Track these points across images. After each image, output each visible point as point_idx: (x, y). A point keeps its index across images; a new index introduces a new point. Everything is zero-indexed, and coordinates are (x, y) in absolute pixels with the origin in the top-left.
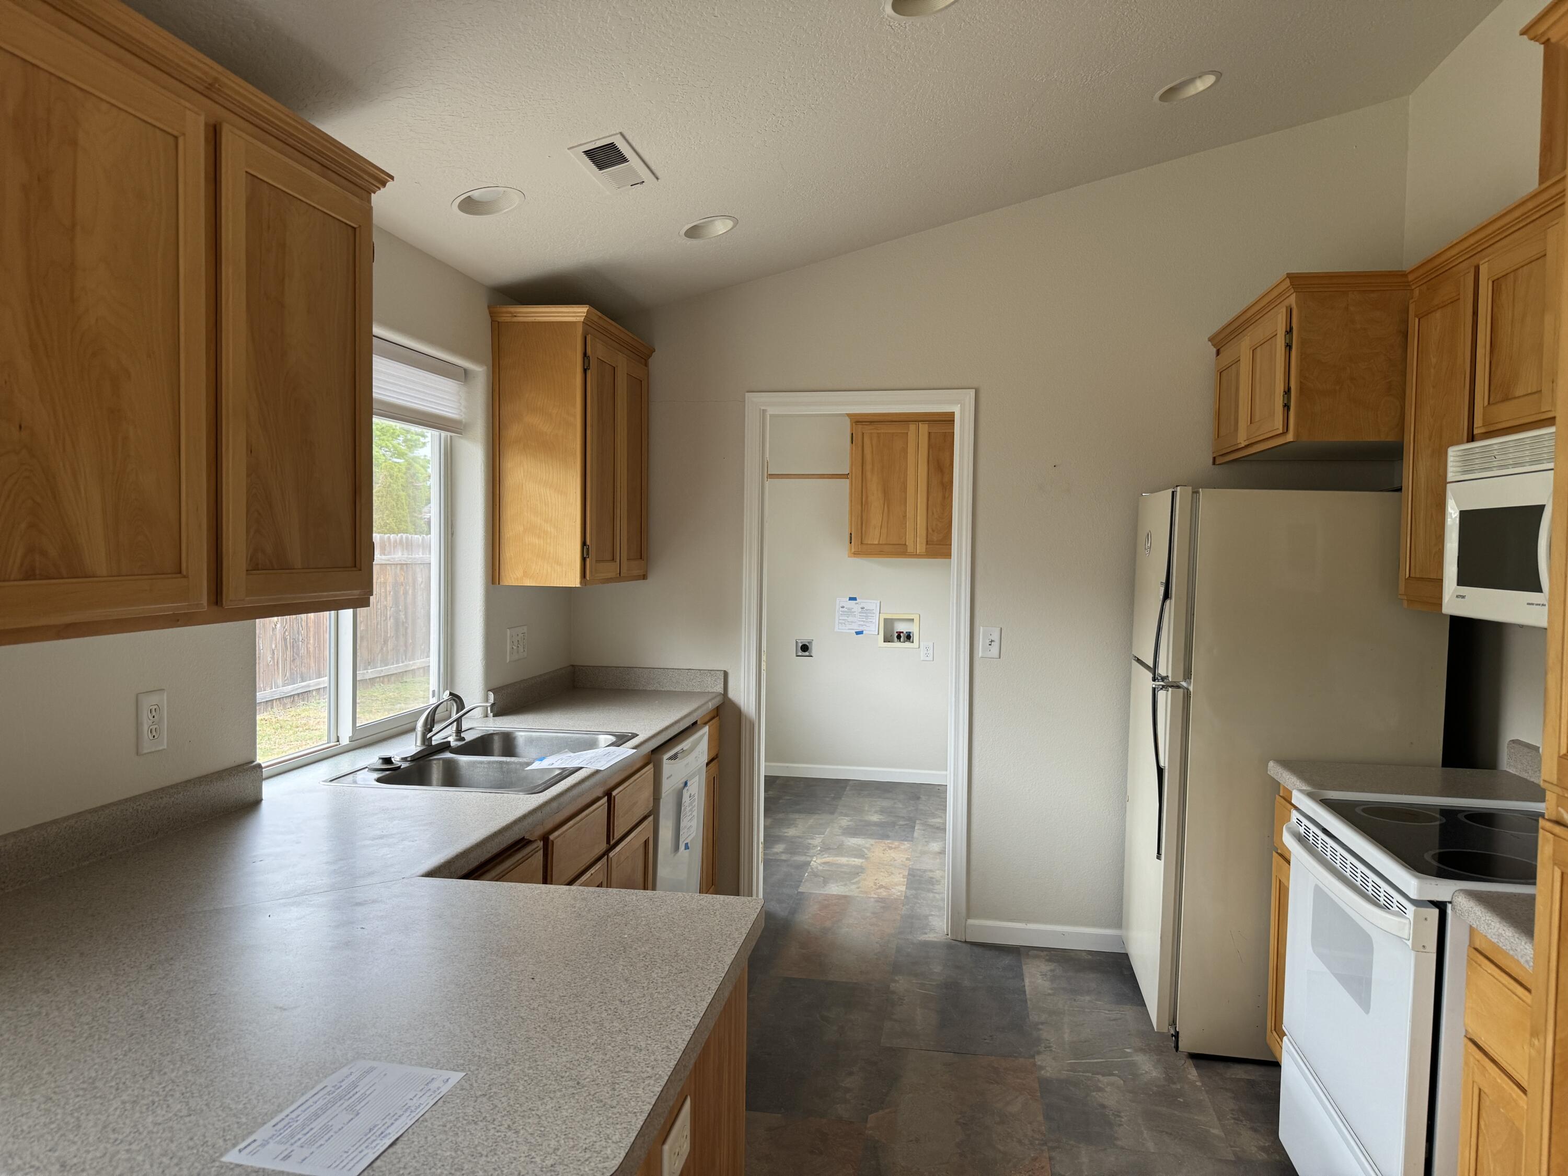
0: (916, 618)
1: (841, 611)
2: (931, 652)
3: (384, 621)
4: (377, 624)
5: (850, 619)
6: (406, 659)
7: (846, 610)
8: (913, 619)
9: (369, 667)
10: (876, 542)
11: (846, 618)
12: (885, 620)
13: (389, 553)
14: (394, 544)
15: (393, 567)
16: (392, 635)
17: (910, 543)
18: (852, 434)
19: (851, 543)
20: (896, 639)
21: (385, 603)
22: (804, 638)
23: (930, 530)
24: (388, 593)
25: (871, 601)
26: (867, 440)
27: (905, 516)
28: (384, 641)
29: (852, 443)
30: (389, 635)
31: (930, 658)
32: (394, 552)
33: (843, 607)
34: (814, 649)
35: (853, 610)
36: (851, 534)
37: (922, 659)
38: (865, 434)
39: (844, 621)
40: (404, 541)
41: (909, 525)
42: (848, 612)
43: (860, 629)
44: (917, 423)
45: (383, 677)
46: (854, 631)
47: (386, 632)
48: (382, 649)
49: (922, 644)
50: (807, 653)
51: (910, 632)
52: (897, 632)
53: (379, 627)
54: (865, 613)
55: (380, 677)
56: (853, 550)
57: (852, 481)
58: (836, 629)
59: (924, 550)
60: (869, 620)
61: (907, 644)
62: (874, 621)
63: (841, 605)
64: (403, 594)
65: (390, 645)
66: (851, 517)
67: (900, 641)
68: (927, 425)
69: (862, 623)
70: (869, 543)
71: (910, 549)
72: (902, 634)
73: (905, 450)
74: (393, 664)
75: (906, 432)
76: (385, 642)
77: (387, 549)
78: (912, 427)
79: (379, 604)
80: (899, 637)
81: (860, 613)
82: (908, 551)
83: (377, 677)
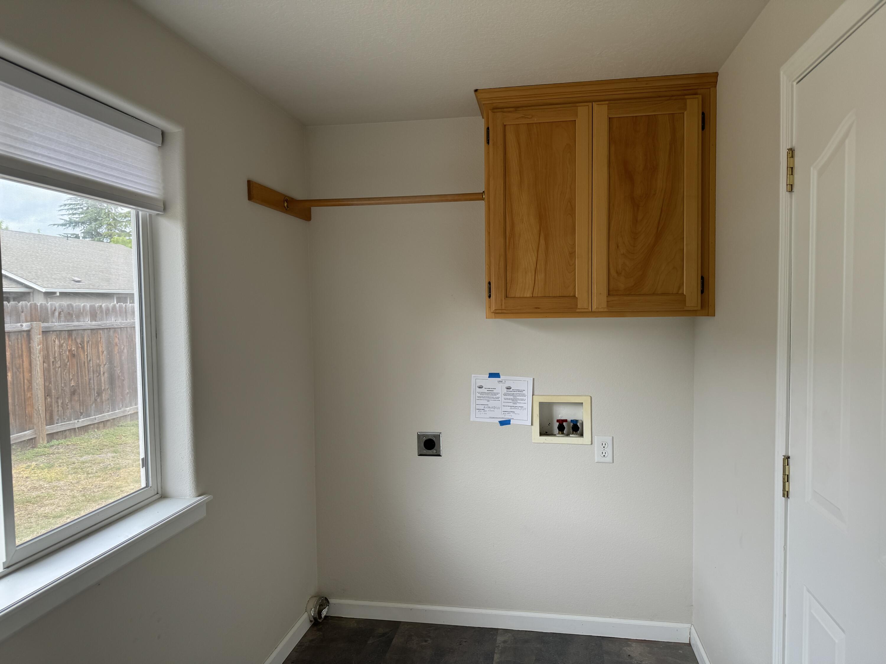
0: (586, 401)
1: (479, 393)
2: (609, 450)
3: (97, 376)
4: (90, 379)
5: (492, 403)
6: (123, 406)
7: (486, 391)
8: (583, 403)
9: (81, 417)
10: (528, 294)
11: (485, 402)
12: (541, 404)
13: (101, 319)
14: (106, 312)
15: (106, 331)
16: (107, 387)
17: (580, 293)
18: (488, 129)
19: (490, 296)
20: (556, 431)
21: (98, 361)
22: (430, 429)
23: (613, 272)
24: (100, 353)
25: (520, 378)
26: (511, 137)
27: (572, 254)
28: (97, 393)
29: (488, 142)
30: (103, 388)
31: (609, 459)
32: (106, 318)
33: (481, 387)
34: (444, 445)
35: (495, 391)
36: (489, 283)
37: (596, 461)
38: (507, 127)
39: (482, 407)
40: (118, 309)
41: (580, 264)
42: (488, 394)
43: (506, 417)
44: (591, 104)
45: (98, 423)
46: (497, 421)
47: (100, 384)
48: (96, 400)
49: (596, 438)
50: (434, 451)
51: (577, 421)
52: (558, 421)
53: (92, 381)
54: (513, 395)
55: (94, 424)
56: (493, 308)
57: (489, 202)
58: (472, 418)
59: (604, 305)
60: (518, 405)
61: (573, 440)
62: (525, 406)
63: (478, 385)
64: (118, 352)
65: (105, 396)
66: (490, 257)
67: (563, 433)
68: (607, 106)
69: (508, 409)
70: (518, 295)
71: (582, 303)
72: (564, 424)
73: (571, 148)
74: (108, 411)
75: (574, 119)
76: (99, 394)
77: (99, 316)
78: (583, 111)
79: (91, 362)
80: (561, 428)
81: (505, 394)
82: (579, 306)
83: (90, 425)
